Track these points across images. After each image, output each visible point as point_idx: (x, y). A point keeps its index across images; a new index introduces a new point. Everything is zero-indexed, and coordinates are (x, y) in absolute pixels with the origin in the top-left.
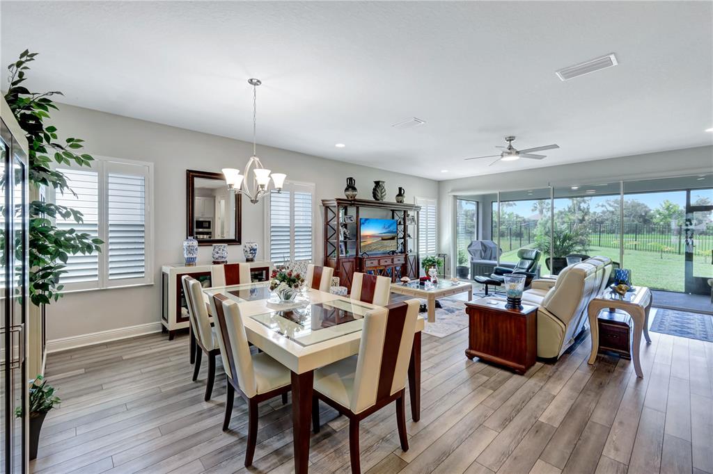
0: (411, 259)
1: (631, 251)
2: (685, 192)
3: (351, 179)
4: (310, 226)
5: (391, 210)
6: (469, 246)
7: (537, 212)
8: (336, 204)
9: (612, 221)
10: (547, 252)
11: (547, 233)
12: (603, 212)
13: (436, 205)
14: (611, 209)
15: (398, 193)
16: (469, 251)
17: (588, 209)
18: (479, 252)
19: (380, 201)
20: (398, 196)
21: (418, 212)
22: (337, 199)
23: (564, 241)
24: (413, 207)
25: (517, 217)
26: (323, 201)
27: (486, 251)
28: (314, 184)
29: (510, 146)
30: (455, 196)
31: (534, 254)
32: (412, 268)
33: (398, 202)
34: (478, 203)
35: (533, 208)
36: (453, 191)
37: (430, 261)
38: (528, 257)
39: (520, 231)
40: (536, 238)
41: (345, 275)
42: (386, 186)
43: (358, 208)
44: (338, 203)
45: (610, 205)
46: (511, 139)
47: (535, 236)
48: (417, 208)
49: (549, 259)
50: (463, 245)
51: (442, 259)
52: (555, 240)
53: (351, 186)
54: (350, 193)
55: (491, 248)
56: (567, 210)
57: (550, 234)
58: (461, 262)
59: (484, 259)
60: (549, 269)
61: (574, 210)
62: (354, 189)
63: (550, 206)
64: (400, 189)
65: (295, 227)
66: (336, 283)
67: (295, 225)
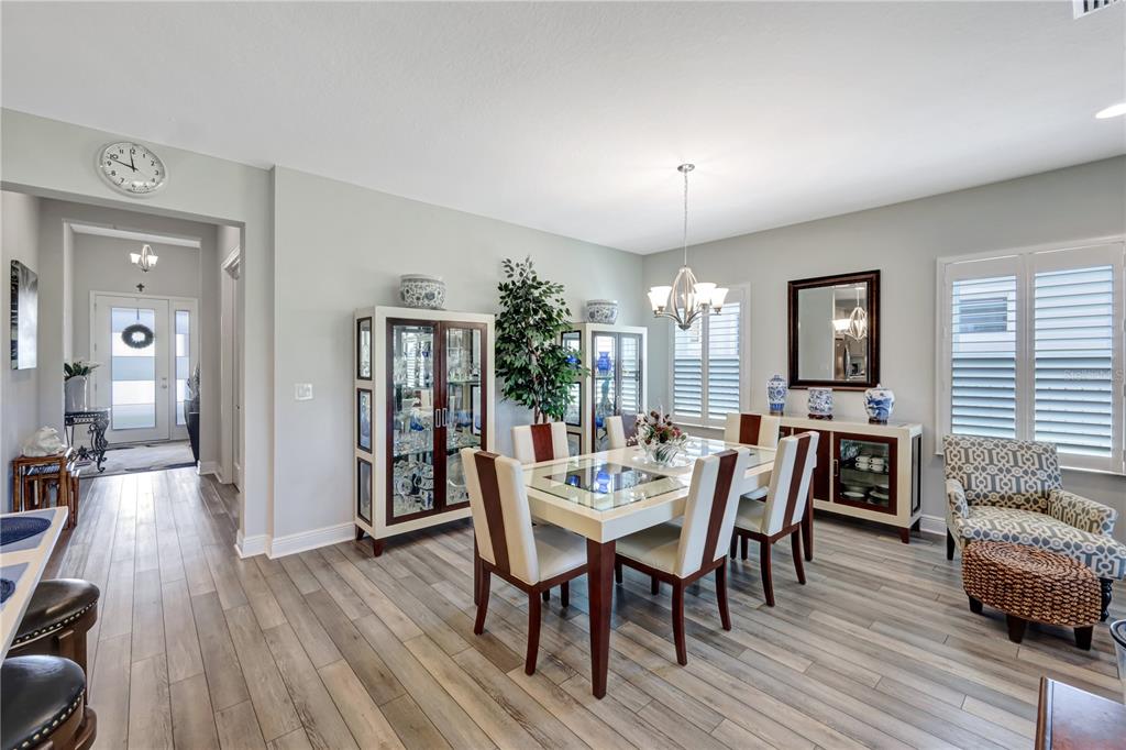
4: (1104, 355)
65: (1039, 359)
66: (1092, 522)
67: (1037, 355)
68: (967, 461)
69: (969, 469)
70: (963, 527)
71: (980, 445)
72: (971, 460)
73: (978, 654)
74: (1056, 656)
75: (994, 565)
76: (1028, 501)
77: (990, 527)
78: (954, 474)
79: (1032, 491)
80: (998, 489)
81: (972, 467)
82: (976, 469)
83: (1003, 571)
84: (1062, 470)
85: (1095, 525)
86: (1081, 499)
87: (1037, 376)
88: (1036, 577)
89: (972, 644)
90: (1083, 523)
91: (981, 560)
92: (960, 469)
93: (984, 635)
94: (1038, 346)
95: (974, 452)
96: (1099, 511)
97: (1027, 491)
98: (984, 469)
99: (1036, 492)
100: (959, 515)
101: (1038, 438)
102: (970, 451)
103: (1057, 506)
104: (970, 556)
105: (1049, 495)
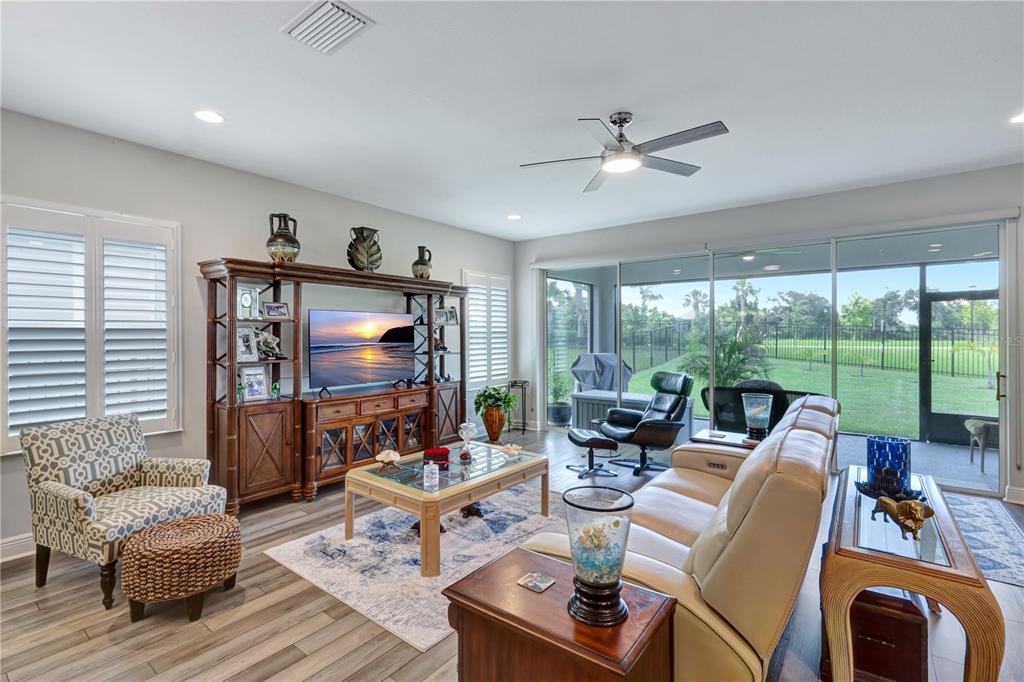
0: (446, 396)
1: (819, 364)
2: (918, 269)
3: (284, 218)
4: (164, 326)
5: (406, 294)
6: (575, 365)
7: (691, 308)
8: (225, 273)
9: (790, 320)
10: (704, 373)
11: (704, 339)
12: (775, 309)
13: (508, 286)
14: (785, 304)
15: (417, 258)
16: (575, 373)
17: (756, 304)
18: (591, 376)
19: (366, 272)
20: (416, 264)
21: (462, 300)
22: (229, 261)
23: (732, 352)
24: (448, 287)
25: (665, 315)
26: (203, 265)
27: (602, 374)
28: (178, 224)
29: (621, 135)
30: (543, 271)
31: (680, 380)
32: (447, 415)
33: (416, 276)
34: (591, 286)
35: (685, 301)
36: (538, 260)
37: (491, 396)
38: (669, 388)
39: (667, 337)
40: (687, 346)
41: (258, 445)
42: (381, 239)
43: (297, 284)
44: (232, 271)
45: (784, 300)
46: (621, 120)
47: (688, 342)
48: (460, 291)
49: (707, 389)
50: (563, 361)
51: (515, 393)
52: (715, 352)
53: (284, 231)
54: (281, 249)
55: (611, 366)
56: (729, 305)
57: (709, 341)
58: (556, 394)
59: (599, 387)
60: (708, 408)
61: (739, 305)
62: (291, 240)
63: (708, 299)
64: (422, 250)
65: (109, 330)
66: (195, 477)
67: (108, 326)
68: (62, 453)
69: (64, 462)
70: (106, 531)
71: (72, 431)
72: (66, 452)
73: (186, 658)
74: (226, 608)
75: (177, 552)
76: (125, 479)
77: (156, 509)
78: (46, 474)
79: (128, 467)
80: (99, 476)
81: (68, 459)
82: (73, 460)
83: (186, 553)
84: (146, 437)
85: (198, 478)
86: (176, 460)
87: (107, 348)
88: (213, 543)
89: (173, 653)
90: (186, 481)
91: (160, 555)
92: (54, 465)
93: (170, 635)
94: (108, 315)
95: (67, 441)
96: (200, 465)
97: (125, 469)
98: (82, 458)
99: (132, 467)
100: (90, 519)
101: (109, 412)
102: (63, 441)
103: (153, 474)
104: (144, 557)
105: (141, 466)
